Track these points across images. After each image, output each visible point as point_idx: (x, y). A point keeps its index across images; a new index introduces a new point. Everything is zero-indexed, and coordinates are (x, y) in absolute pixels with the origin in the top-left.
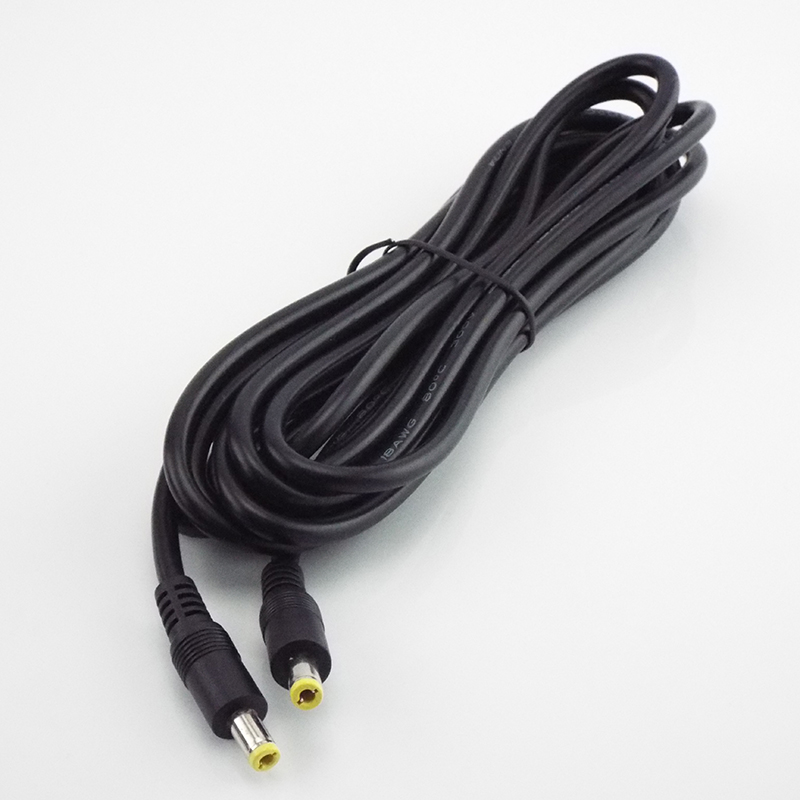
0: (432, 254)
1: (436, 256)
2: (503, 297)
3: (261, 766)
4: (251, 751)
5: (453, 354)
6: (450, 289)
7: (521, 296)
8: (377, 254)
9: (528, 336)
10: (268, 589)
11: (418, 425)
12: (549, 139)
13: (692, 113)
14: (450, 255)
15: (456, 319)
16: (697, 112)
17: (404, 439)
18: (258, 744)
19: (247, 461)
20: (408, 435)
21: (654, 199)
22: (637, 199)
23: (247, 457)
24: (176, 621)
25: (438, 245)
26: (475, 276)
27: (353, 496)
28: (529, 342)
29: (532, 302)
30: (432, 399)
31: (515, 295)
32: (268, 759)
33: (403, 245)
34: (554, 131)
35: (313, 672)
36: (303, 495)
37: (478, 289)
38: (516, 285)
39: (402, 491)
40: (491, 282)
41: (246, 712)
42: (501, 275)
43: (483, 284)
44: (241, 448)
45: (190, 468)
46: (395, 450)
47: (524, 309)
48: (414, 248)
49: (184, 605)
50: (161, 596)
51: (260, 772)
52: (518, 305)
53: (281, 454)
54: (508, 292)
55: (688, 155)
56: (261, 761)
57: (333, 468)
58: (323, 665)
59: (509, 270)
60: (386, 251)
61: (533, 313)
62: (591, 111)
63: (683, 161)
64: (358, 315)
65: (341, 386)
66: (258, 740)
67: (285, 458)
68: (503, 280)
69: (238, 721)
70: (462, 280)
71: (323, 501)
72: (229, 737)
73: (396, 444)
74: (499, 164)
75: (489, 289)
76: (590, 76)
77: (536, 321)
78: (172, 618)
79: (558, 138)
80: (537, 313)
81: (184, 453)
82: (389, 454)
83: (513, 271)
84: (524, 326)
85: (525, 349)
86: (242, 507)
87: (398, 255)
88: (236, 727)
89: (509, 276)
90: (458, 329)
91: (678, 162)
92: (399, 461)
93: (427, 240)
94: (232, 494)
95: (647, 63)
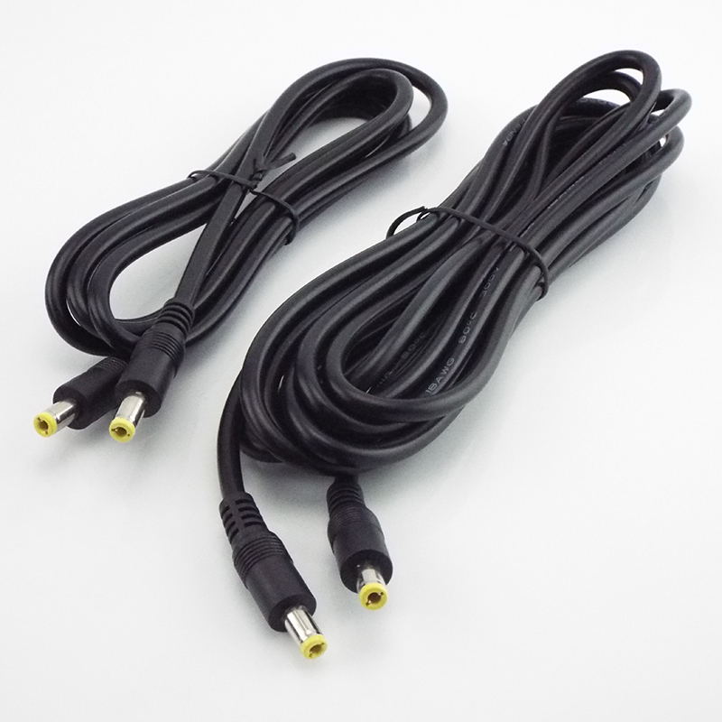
0: (459, 219)
1: (463, 221)
2: (522, 253)
3: (311, 655)
4: (302, 642)
5: (482, 302)
6: (475, 249)
7: (537, 252)
8: (412, 220)
9: (543, 288)
10: (334, 506)
11: (456, 363)
12: (552, 122)
13: (671, 99)
14: (474, 219)
15: (483, 273)
16: (676, 98)
17: (445, 376)
18: (308, 636)
19: (313, 396)
20: (448, 372)
21: (641, 172)
22: (626, 173)
23: (313, 392)
24: (237, 531)
25: (464, 211)
26: (497, 236)
27: (403, 425)
28: (544, 293)
29: (546, 258)
30: (467, 340)
31: (531, 252)
32: (317, 649)
33: (435, 212)
34: (555, 117)
35: (378, 577)
36: (362, 424)
37: (499, 248)
38: (533, 244)
39: (444, 419)
40: (511, 242)
41: (297, 608)
42: (519, 236)
43: (503, 244)
44: (307, 383)
45: (263, 401)
46: (438, 385)
47: (540, 265)
48: (443, 215)
49: (243, 518)
50: (225, 510)
51: (310, 660)
52: (535, 261)
53: (342, 389)
54: (525, 250)
55: (667, 136)
56: (312, 650)
57: (386, 400)
58: (386, 570)
59: (526, 232)
60: (419, 218)
61: (547, 267)
62: (585, 99)
63: (663, 142)
64: (400, 271)
65: (391, 330)
66: (309, 632)
67: (345, 392)
68: (520, 240)
69: (290, 616)
70: (486, 240)
71: (379, 429)
72: (284, 630)
73: (438, 380)
74: (511, 144)
75: (509, 247)
76: (583, 70)
77: (550, 274)
78: (233, 529)
79: (558, 123)
80: (549, 268)
81: (258, 387)
82: (433, 388)
83: (529, 233)
84: (540, 278)
85: (540, 298)
86: (310, 435)
87: (430, 220)
88: (289, 622)
89: (526, 236)
90: (485, 282)
91: (659, 143)
92: (440, 395)
93: (454, 208)
94: (301, 424)
95: (632, 58)
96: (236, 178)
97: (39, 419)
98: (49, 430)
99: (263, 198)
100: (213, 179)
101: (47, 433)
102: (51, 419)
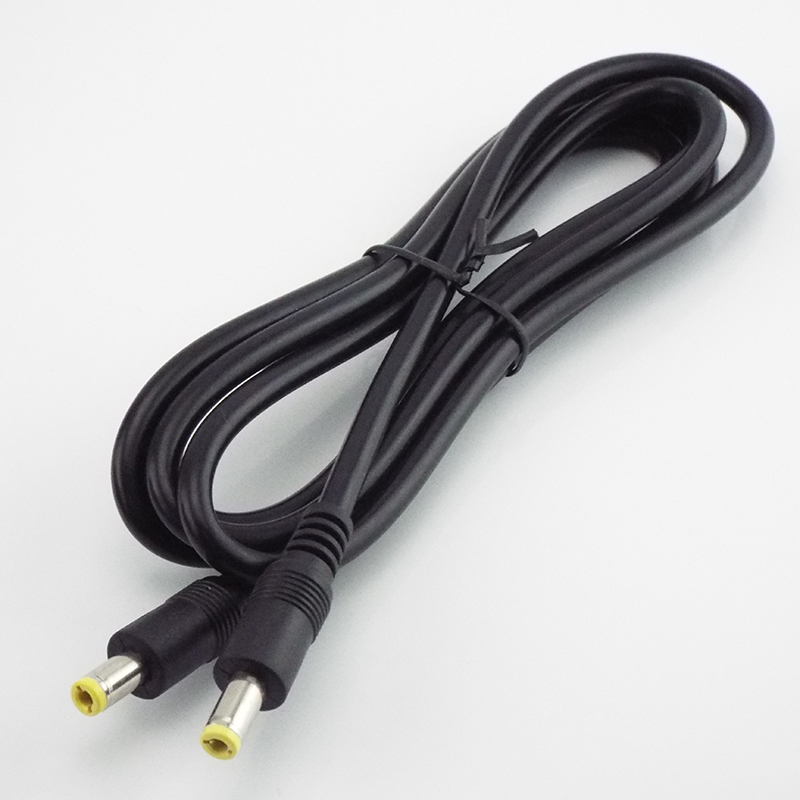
96: (438, 267)
97: (79, 688)
98: (93, 707)
99: (473, 305)
100: (402, 262)
101: (90, 710)
102: (98, 689)
